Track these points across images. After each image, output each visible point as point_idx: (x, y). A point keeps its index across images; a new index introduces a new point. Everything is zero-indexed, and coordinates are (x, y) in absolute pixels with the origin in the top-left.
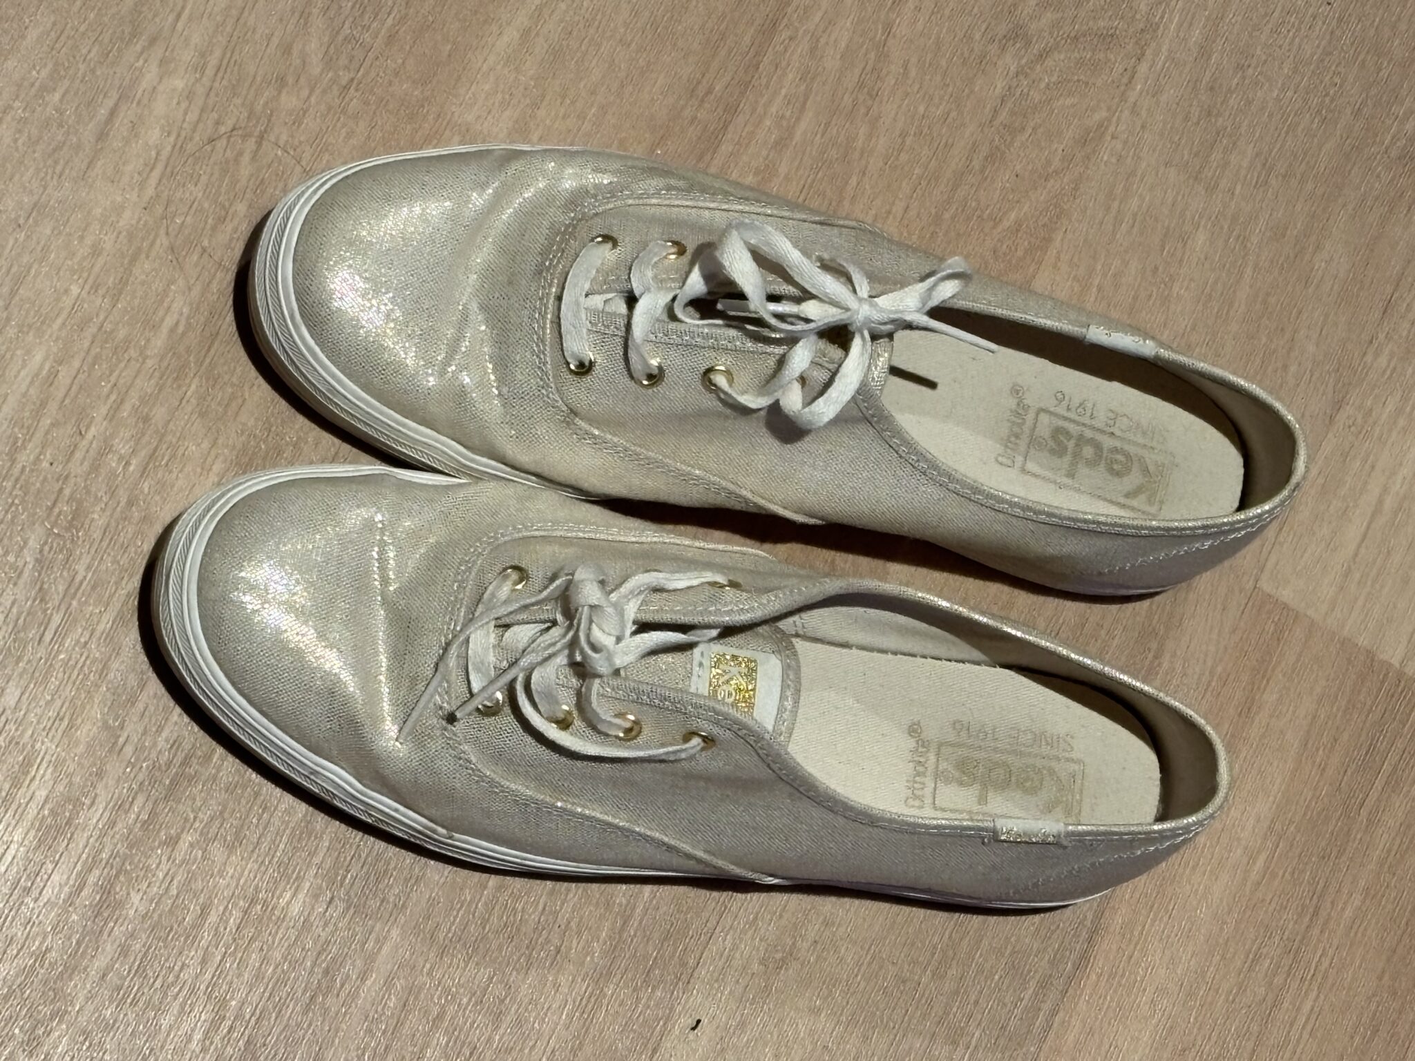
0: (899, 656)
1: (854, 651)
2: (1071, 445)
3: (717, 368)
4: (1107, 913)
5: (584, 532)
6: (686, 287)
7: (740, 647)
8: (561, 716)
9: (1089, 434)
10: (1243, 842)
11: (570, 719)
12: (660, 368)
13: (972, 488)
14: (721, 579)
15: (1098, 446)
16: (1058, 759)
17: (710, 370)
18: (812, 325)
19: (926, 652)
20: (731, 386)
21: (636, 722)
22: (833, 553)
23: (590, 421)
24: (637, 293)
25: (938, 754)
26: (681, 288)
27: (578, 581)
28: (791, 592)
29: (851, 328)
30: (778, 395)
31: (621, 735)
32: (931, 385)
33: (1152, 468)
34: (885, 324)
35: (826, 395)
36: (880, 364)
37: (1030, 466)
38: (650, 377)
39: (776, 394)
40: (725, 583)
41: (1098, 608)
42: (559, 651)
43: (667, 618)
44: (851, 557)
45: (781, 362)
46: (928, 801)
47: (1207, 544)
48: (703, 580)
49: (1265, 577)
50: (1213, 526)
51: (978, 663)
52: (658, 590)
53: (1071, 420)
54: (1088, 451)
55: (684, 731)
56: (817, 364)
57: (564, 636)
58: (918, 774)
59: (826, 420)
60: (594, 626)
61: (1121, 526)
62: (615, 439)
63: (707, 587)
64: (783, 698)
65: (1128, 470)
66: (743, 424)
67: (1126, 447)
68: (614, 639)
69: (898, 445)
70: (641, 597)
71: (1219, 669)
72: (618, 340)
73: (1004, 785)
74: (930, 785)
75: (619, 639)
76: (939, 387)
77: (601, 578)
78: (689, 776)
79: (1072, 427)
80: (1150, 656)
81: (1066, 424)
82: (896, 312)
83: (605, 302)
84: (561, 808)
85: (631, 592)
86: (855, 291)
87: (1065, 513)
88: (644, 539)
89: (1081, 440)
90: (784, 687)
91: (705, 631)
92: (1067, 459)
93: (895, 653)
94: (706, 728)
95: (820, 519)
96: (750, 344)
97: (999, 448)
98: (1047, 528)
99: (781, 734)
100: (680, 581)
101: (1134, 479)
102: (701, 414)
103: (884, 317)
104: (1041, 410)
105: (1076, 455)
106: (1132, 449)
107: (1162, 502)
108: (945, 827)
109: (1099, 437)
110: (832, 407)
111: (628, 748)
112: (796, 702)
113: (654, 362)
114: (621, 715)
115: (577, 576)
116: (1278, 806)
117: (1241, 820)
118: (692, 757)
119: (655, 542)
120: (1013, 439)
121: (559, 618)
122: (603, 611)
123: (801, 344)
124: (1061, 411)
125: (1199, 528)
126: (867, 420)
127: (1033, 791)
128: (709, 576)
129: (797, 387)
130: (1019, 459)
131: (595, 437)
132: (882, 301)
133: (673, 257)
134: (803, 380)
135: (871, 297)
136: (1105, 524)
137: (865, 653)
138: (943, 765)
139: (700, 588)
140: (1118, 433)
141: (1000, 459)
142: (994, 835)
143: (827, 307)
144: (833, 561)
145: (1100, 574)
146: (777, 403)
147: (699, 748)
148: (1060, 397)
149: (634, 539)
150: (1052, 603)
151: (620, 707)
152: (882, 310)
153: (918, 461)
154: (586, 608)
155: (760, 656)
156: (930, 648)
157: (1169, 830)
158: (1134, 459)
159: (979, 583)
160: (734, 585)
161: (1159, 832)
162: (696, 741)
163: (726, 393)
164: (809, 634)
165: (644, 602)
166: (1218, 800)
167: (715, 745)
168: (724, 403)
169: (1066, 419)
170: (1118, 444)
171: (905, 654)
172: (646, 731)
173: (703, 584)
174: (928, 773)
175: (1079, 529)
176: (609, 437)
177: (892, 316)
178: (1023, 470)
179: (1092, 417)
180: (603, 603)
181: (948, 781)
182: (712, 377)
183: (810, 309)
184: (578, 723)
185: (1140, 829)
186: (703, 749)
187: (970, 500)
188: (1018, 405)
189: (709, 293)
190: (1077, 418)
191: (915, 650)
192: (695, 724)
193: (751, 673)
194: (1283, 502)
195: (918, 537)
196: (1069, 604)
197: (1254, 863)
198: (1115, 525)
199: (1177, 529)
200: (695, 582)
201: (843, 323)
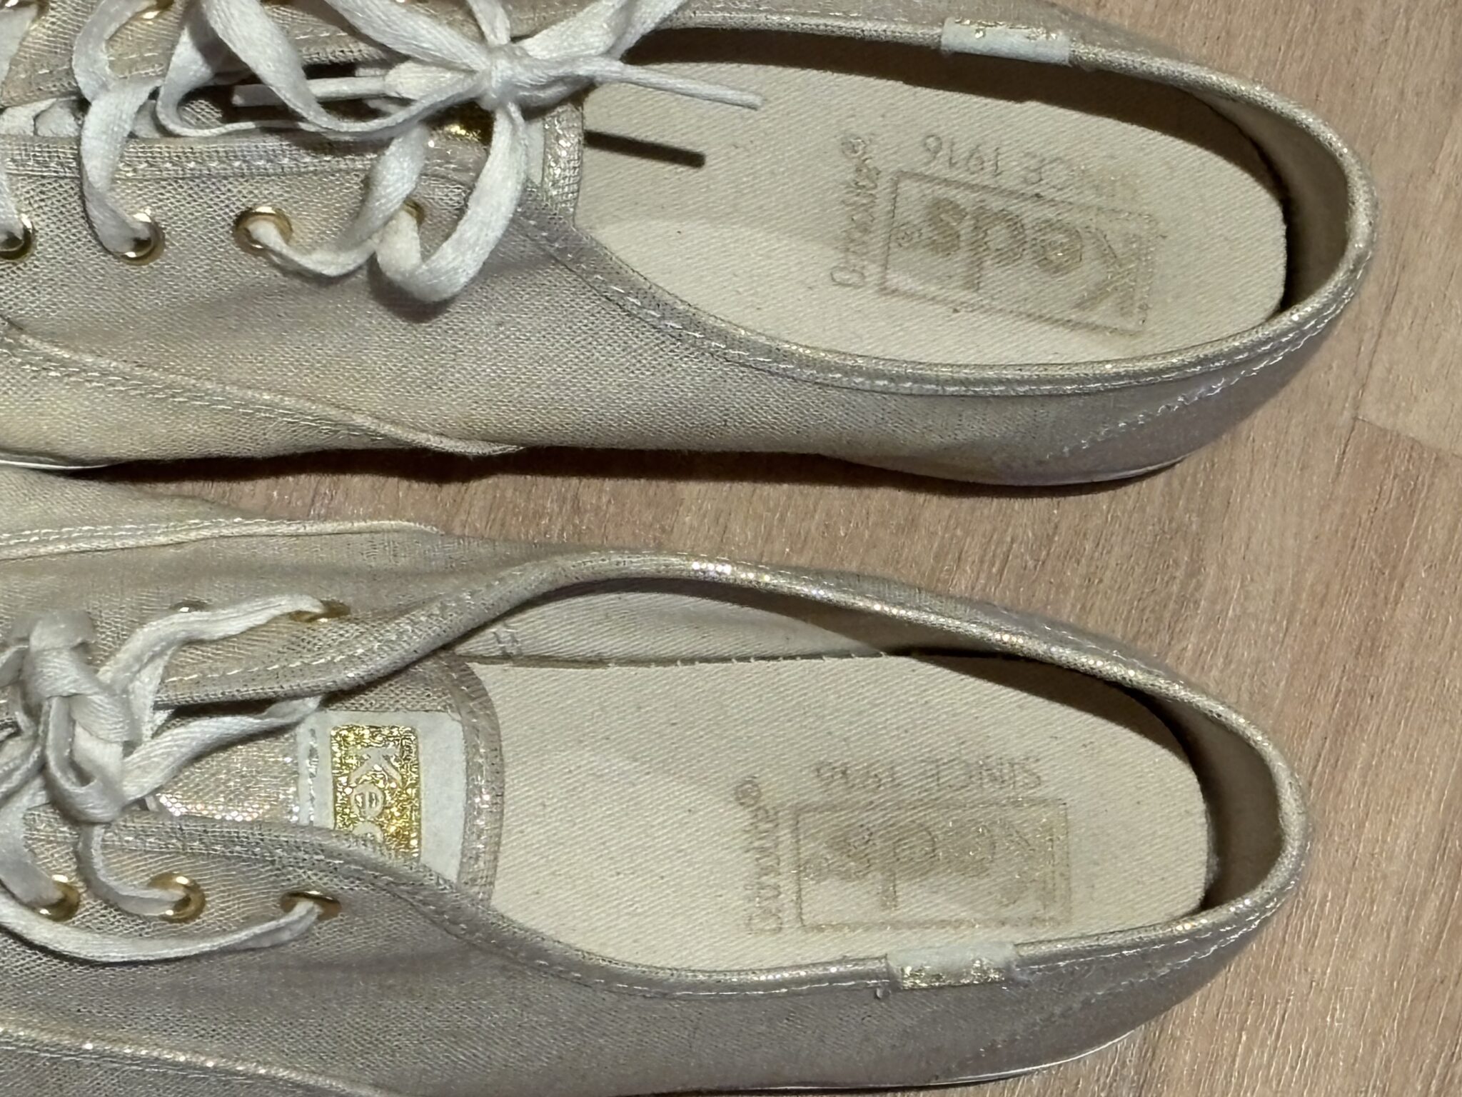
0: (698, 665)
1: (613, 669)
2: (965, 228)
3: (260, 209)
4: (1162, 1053)
5: (69, 540)
6: (171, 74)
7: (382, 709)
8: (57, 895)
9: (996, 204)
10: (1394, 883)
11: (73, 897)
12: (154, 227)
13: (769, 352)
14: (308, 605)
15: (1015, 224)
16: (1016, 804)
17: (245, 217)
18: (414, 109)
19: (747, 651)
20: (287, 241)
21: (193, 888)
22: (574, 481)
23: (52, 337)
24: (87, 94)
25: (795, 830)
26: (163, 75)
27: (41, 652)
28: (443, 608)
29: (485, 105)
30: (373, 244)
31: (170, 913)
32: (694, 160)
33: (1118, 247)
34: (544, 87)
35: (455, 236)
36: (564, 153)
37: (896, 279)
38: (139, 244)
39: (370, 243)
40: (317, 611)
41: (1071, 503)
42: (25, 782)
43: (215, 693)
44: (609, 484)
45: (368, 183)
46: (789, 915)
47: (1218, 387)
48: (276, 612)
49: (1370, 398)
50: (1216, 358)
51: (845, 654)
52: (192, 642)
53: (958, 185)
54: (999, 235)
55: (278, 892)
56: (436, 176)
57: (27, 754)
58: (766, 871)
59: (463, 280)
60: (79, 730)
61: (1049, 382)
62: (103, 362)
63: (283, 624)
64: (473, 790)
65: (1076, 256)
66: (326, 302)
67: (1067, 217)
68: (119, 749)
69: (622, 296)
70: (161, 663)
71: (1309, 577)
72: (67, 185)
73: (925, 867)
74: (788, 886)
75: (129, 747)
76: (709, 161)
77: (79, 640)
78: (310, 966)
79: (963, 198)
80: (1180, 574)
81: (952, 193)
82: (561, 63)
83: (36, 118)
84: (94, 1052)
85: (138, 659)
86: (482, 37)
87: (945, 372)
88: (182, 537)
89: (982, 219)
90: (471, 769)
91: (295, 702)
92: (963, 255)
93: (689, 661)
94: (318, 883)
95: (511, 442)
96: (308, 159)
97: (832, 257)
98: (920, 404)
99: (477, 858)
100: (230, 622)
101: (1090, 271)
102: (247, 297)
103: (541, 75)
104: (902, 175)
105: (978, 246)
106: (1076, 219)
107: (1144, 308)
108: (800, 982)
109: (1014, 206)
110: (469, 255)
111: (190, 936)
112: (499, 795)
113: (143, 217)
114: (162, 880)
115: (35, 643)
116: (1448, 807)
117: (1384, 841)
118: (306, 935)
119: (205, 539)
120: (857, 235)
121: (21, 718)
122: (88, 703)
123: (392, 148)
124: (939, 168)
125: (1193, 365)
126: (554, 260)
127: (981, 869)
128: (285, 604)
129: (407, 223)
130: (873, 270)
131: (63, 363)
132: (534, 46)
133: (151, 15)
134: (416, 208)
135: (515, 39)
136: (1021, 382)
137: (631, 671)
138: (808, 849)
139: (273, 627)
140: (1048, 193)
141: (839, 276)
142: (892, 984)
143: (434, 72)
144: (576, 497)
145: (1040, 463)
146: (372, 262)
147: (313, 918)
148: (934, 145)
149: (162, 540)
150: (990, 507)
151: (157, 867)
152: (536, 63)
153: (663, 318)
154: (55, 702)
155: (422, 721)
156: (755, 643)
157: (1206, 929)
158: (1084, 235)
159: (852, 493)
160: (335, 611)
161: (1190, 935)
162: (302, 908)
163: (280, 255)
164: (527, 652)
165: (168, 671)
166: (1286, 863)
167: (340, 909)
168: (285, 271)
169: (947, 182)
170: (1050, 213)
171: (707, 660)
172: (214, 901)
173: (275, 619)
174: (784, 867)
175: (976, 396)
176: (89, 359)
177: (553, 73)
178: (885, 290)
179: (997, 173)
180: (86, 687)
181: (820, 875)
182: (251, 227)
183: (405, 80)
184: (88, 903)
185: (1152, 934)
186: (320, 918)
187: (771, 373)
188: (858, 170)
189: (217, 75)
190: (969, 178)
191: (725, 651)
192: (293, 881)
193: (407, 755)
194: (1337, 297)
195: (696, 448)
196: (1018, 504)
197: (1418, 917)
198: (1040, 381)
199: (1151, 372)
200: (260, 618)
201: (466, 97)
